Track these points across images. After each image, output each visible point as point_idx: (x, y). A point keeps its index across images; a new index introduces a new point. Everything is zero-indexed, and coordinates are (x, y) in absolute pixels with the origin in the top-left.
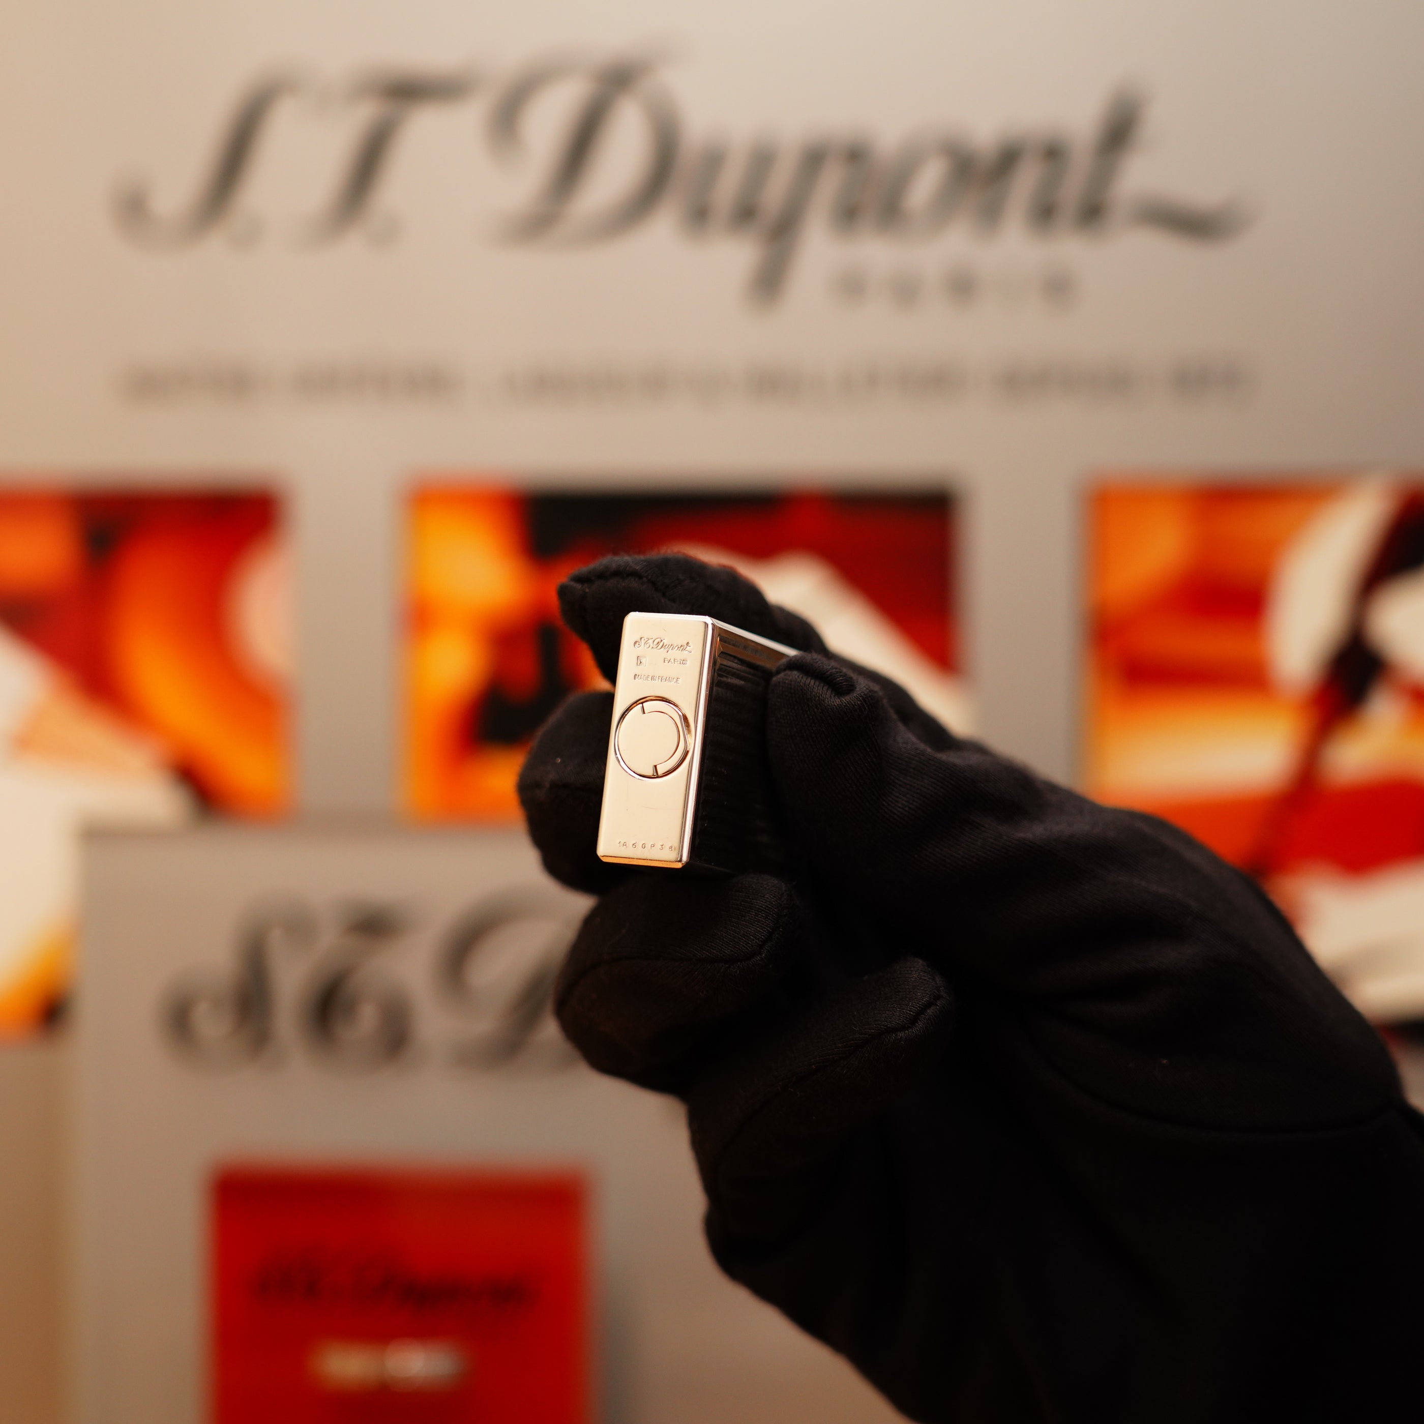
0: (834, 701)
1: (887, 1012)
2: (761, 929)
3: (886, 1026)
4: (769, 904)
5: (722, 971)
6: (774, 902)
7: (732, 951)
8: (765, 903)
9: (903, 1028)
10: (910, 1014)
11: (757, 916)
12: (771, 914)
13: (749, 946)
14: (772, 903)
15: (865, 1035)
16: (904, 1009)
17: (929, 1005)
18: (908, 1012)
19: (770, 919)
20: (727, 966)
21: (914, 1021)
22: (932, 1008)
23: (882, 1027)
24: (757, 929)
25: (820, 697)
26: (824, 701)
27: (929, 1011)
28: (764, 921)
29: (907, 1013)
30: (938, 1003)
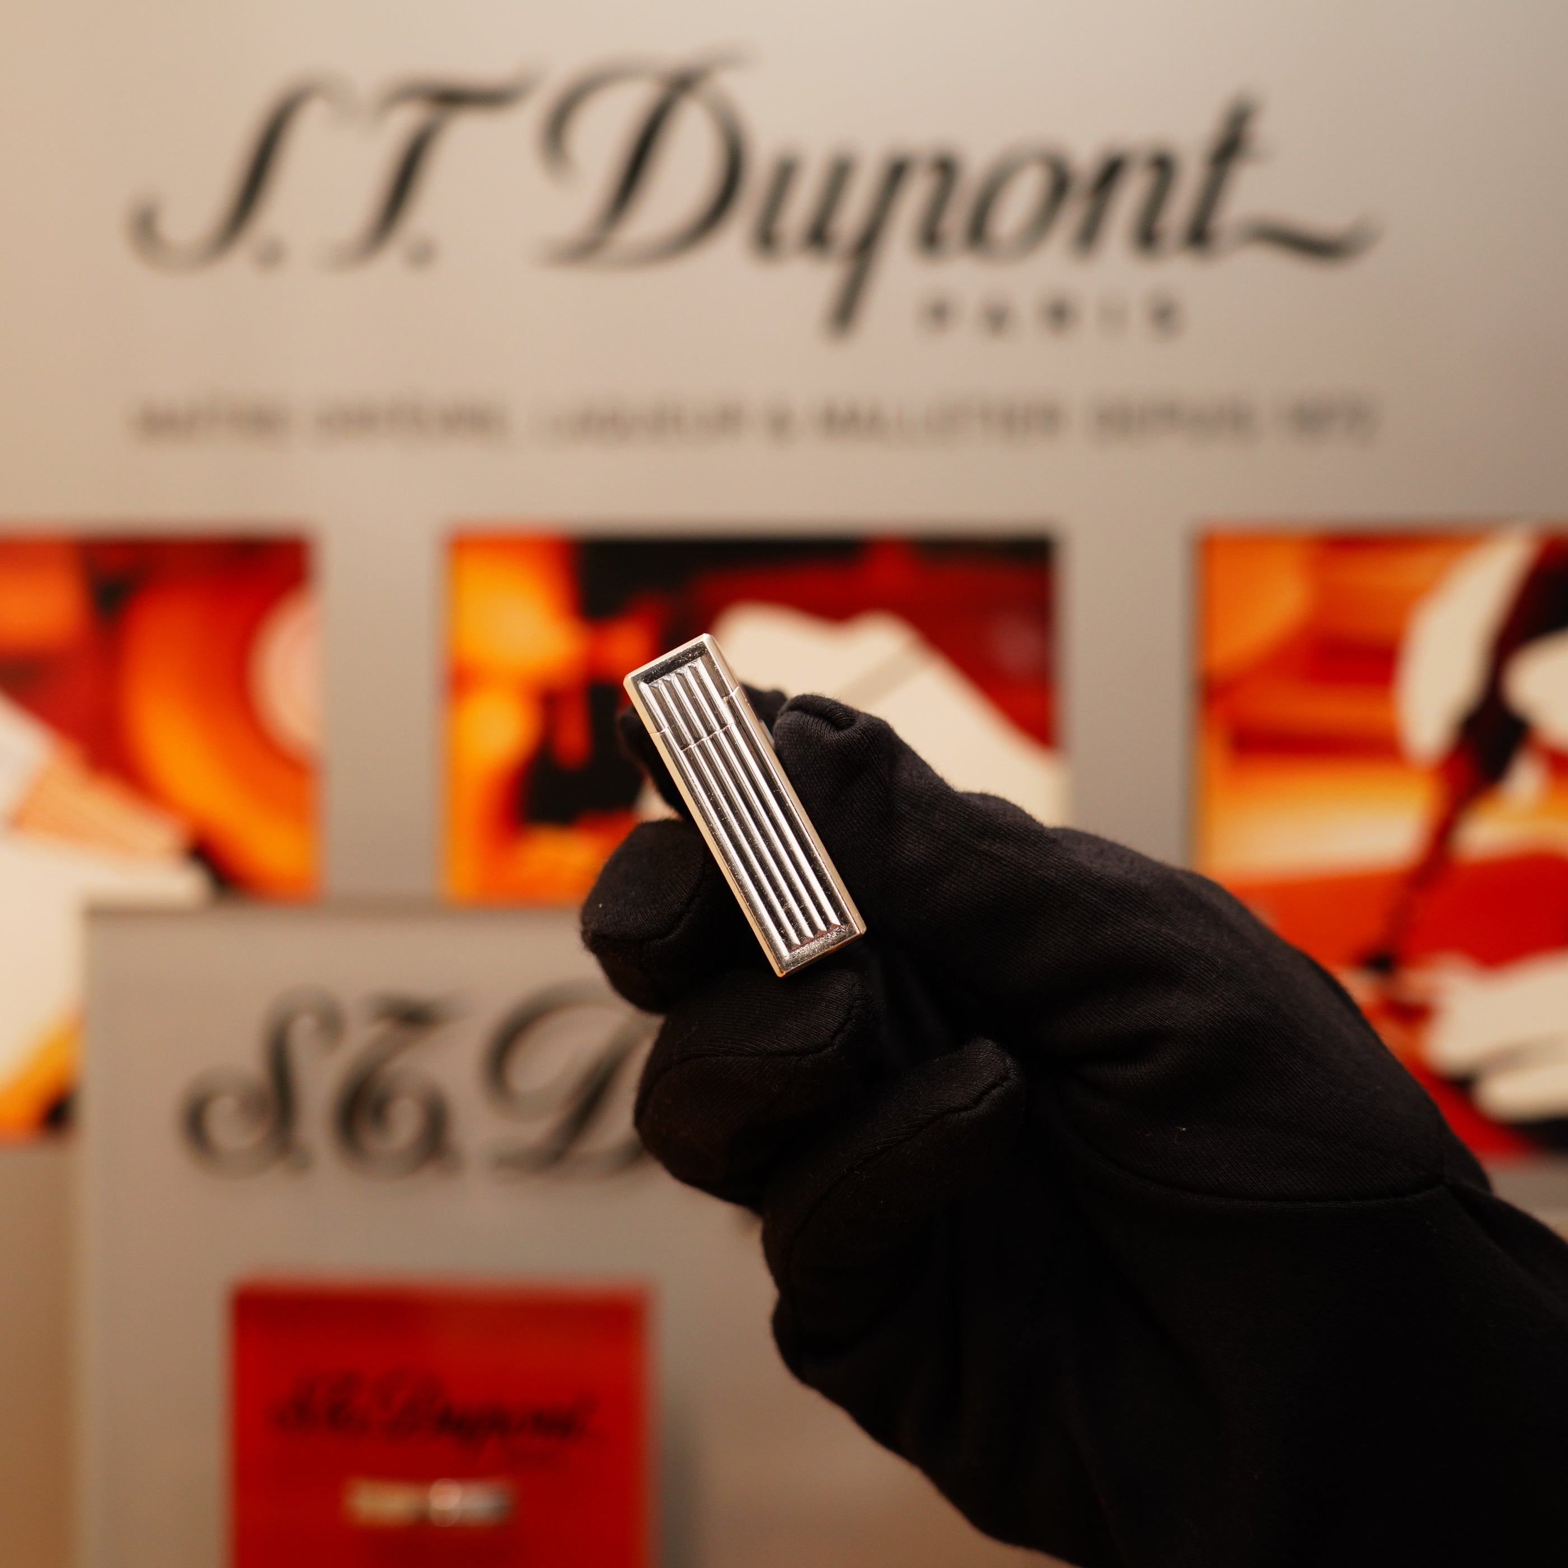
0: (832, 736)
1: (951, 1092)
2: (833, 1020)
3: (949, 1105)
4: (840, 995)
5: (793, 1063)
6: (845, 992)
7: (802, 1043)
8: (835, 994)
9: (966, 1108)
10: (974, 1094)
11: (828, 1008)
12: (841, 1005)
13: (820, 1038)
14: (843, 994)
15: (928, 1114)
16: (967, 1089)
17: (994, 1086)
18: (972, 1091)
19: (841, 1010)
20: (798, 1058)
21: (977, 1101)
22: (998, 1088)
23: (945, 1106)
24: (827, 1021)
25: (819, 733)
26: (823, 737)
27: (994, 1092)
28: (835, 1012)
29: (970, 1092)
30: (1005, 1084)
